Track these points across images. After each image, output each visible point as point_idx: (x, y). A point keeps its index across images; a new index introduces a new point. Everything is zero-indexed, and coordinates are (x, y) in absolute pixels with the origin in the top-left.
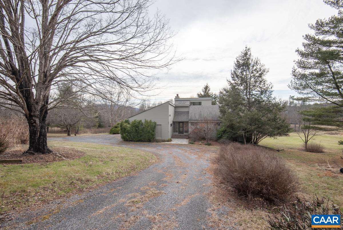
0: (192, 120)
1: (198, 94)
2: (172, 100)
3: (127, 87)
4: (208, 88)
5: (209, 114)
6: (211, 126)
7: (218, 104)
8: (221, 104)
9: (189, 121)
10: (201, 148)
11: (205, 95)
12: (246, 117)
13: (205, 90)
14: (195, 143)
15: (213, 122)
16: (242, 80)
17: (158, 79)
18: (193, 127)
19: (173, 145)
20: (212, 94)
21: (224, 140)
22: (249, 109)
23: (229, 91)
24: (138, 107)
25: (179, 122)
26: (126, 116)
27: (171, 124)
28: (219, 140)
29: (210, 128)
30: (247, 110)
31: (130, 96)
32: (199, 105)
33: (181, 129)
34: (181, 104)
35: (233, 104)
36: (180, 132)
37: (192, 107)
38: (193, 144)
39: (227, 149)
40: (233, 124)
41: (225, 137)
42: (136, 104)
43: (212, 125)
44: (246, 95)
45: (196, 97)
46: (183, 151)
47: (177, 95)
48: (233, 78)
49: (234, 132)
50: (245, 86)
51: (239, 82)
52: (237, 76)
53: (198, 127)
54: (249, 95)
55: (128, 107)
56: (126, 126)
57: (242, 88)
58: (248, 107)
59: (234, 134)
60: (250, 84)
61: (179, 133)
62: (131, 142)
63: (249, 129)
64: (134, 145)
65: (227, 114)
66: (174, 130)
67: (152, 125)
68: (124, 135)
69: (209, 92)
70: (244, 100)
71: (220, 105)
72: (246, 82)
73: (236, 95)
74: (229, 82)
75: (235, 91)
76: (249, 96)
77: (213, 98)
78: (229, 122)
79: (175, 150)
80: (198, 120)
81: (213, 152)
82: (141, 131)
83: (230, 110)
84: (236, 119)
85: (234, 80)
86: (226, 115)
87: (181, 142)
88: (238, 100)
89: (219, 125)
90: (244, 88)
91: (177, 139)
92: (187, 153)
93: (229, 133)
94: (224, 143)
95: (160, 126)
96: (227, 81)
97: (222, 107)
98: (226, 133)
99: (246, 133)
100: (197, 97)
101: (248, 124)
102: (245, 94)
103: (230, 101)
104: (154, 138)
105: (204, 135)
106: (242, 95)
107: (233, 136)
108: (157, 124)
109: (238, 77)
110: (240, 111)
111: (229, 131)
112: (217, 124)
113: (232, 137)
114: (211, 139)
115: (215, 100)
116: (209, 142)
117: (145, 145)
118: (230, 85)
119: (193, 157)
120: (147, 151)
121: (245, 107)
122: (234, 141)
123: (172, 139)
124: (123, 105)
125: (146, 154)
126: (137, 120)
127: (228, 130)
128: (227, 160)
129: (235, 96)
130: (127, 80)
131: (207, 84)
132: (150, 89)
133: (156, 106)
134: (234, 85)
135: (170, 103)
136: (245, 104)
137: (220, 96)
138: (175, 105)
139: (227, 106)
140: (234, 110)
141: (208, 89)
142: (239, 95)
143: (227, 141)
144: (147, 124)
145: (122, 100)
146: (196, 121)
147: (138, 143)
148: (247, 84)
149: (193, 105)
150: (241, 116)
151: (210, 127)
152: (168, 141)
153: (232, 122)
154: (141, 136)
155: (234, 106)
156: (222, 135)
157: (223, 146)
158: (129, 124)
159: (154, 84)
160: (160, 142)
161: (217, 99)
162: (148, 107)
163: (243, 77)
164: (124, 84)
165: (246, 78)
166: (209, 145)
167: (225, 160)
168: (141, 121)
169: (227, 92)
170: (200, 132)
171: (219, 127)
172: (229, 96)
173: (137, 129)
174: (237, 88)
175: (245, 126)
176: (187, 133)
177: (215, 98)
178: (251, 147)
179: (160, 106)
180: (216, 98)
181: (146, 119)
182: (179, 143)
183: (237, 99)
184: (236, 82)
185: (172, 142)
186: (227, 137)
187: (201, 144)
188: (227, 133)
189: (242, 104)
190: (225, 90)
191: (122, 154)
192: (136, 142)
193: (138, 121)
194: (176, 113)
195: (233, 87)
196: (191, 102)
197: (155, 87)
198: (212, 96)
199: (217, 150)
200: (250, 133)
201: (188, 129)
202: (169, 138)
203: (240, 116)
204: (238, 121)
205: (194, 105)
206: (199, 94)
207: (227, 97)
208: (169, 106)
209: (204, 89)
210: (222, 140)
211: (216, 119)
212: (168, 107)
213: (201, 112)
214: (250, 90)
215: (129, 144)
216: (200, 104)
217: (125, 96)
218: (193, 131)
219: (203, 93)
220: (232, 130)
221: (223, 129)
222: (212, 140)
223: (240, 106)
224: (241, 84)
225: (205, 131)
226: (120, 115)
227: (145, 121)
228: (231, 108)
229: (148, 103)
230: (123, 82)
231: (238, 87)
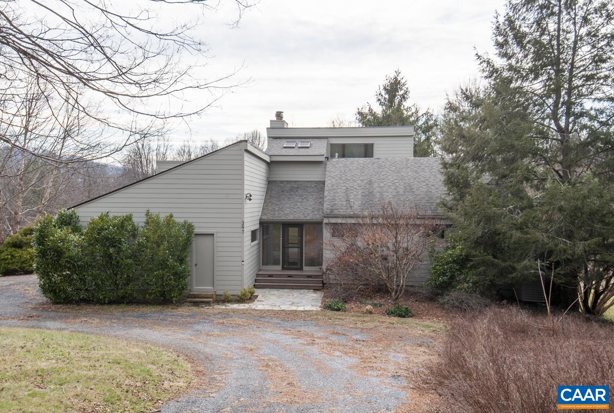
0: (336, 217)
1: (360, 113)
2: (255, 136)
3: (64, 77)
4: (401, 89)
5: (401, 192)
6: (411, 240)
7: (440, 152)
8: (449, 151)
9: (326, 221)
10: (371, 325)
11: (389, 116)
12: (550, 204)
13: (387, 96)
14: (347, 306)
15: (419, 225)
16: (538, 56)
17: (199, 46)
18: (341, 245)
19: (262, 316)
20: (417, 112)
21: (464, 296)
22: (563, 171)
23: (482, 100)
24: (116, 161)
25: (286, 225)
26: (64, 197)
27: (254, 233)
28: (442, 295)
29: (407, 249)
30: (557, 177)
31: (82, 115)
32: (366, 156)
33: (293, 251)
34: (292, 152)
35: (499, 152)
36: (291, 264)
37: (338, 165)
38: (338, 310)
39: (472, 331)
40: (496, 233)
41: (466, 285)
42: (108, 150)
43: (416, 238)
44: (555, 117)
45: (353, 125)
46: (300, 341)
47: (279, 115)
48: (500, 45)
49: (503, 264)
50: (550, 79)
51: (527, 64)
52: (520, 38)
53: (359, 244)
54: (568, 114)
55: (72, 160)
56: (63, 240)
57: (537, 86)
58: (561, 163)
59: (503, 272)
60: (571, 71)
61: (283, 268)
62: (85, 307)
63: (565, 251)
64: (97, 320)
65: (473, 191)
66: (265, 257)
67: (177, 237)
68: (56, 278)
69: (404, 103)
70: (544, 136)
71: (448, 158)
72: (556, 62)
73: (512, 116)
74: (485, 65)
75: (510, 100)
76: (567, 120)
77: (420, 127)
78: (482, 223)
79: (269, 336)
80: (357, 217)
81: (420, 346)
82: (130, 261)
83: (486, 178)
84: (511, 212)
85: (505, 55)
86: (468, 197)
87: (293, 303)
88: (519, 138)
89: (443, 237)
90: (545, 86)
91: (275, 292)
92: (315, 349)
93: (482, 269)
94: (460, 308)
95: (209, 239)
96: (479, 61)
97: (456, 164)
98: (471, 268)
99: (549, 268)
100: (359, 125)
101: (559, 233)
102: (549, 111)
103: (487, 142)
104: (183, 288)
105: (384, 276)
106: (536, 117)
107: (499, 282)
108: (197, 231)
109: (525, 42)
110: (527, 180)
111: (484, 263)
112: (434, 230)
113: (492, 284)
114: (409, 292)
115: (428, 139)
116: (404, 304)
117: (143, 316)
118: (486, 77)
119: (341, 362)
120: (154, 344)
121: (547, 163)
122: (502, 298)
123: (257, 292)
124: (52, 154)
125: (148, 354)
126: (111, 215)
127: (479, 255)
128: (474, 375)
129: (508, 123)
130: (67, 45)
131: (398, 73)
132: (164, 87)
133: (193, 157)
134: (506, 74)
135: (250, 148)
136: (546, 151)
137: (448, 122)
138: (270, 156)
139: (474, 159)
140: (504, 176)
141: (401, 93)
142: (524, 116)
143: (475, 300)
144: (156, 231)
145: (45, 129)
146: (353, 221)
147: (116, 310)
148: (559, 72)
149: (339, 157)
150: (529, 199)
151: (405, 245)
152: (241, 299)
153: (494, 224)
154: (129, 280)
155: (504, 160)
156: (452, 277)
157: (459, 320)
158: (76, 230)
159: (183, 67)
160: (208, 303)
161: (434, 134)
162: (158, 162)
163: (545, 42)
164: (53, 62)
165: (559, 45)
166: (404, 314)
167: (468, 374)
168: (129, 218)
169: (476, 105)
170: (366, 262)
171: (440, 245)
172: (483, 120)
173: (111, 250)
174: (515, 89)
175: (546, 240)
176: (316, 268)
177: (427, 129)
178: (573, 327)
179: (210, 157)
180: (431, 127)
181: (151, 211)
182: (284, 307)
183: (514, 132)
184: (513, 61)
185: (257, 305)
186: (474, 283)
187: (371, 313)
188: (474, 267)
189: (536, 153)
190: (467, 98)
191: (40, 358)
192: (106, 307)
193: (115, 218)
194: (273, 187)
195: (502, 86)
196: (332, 145)
197: (186, 81)
198: (417, 120)
199: (433, 334)
200: (568, 269)
201: (321, 250)
202: (246, 287)
203: (525, 202)
204: (520, 220)
205: (343, 156)
206: (366, 111)
207: (476, 126)
208: (247, 157)
209: (383, 93)
210: (453, 295)
211: (429, 213)
212: (242, 165)
213: (370, 183)
214: (569, 97)
215: (76, 317)
216: (367, 151)
217: (56, 112)
218: (340, 260)
219: (378, 110)
220: (495, 257)
221: (458, 252)
222: (414, 294)
223: (526, 161)
224: (535, 72)
225: (385, 259)
226: (39, 194)
227: (144, 220)
228: (489, 170)
229: (159, 146)
230: (46, 51)
231: (519, 82)
